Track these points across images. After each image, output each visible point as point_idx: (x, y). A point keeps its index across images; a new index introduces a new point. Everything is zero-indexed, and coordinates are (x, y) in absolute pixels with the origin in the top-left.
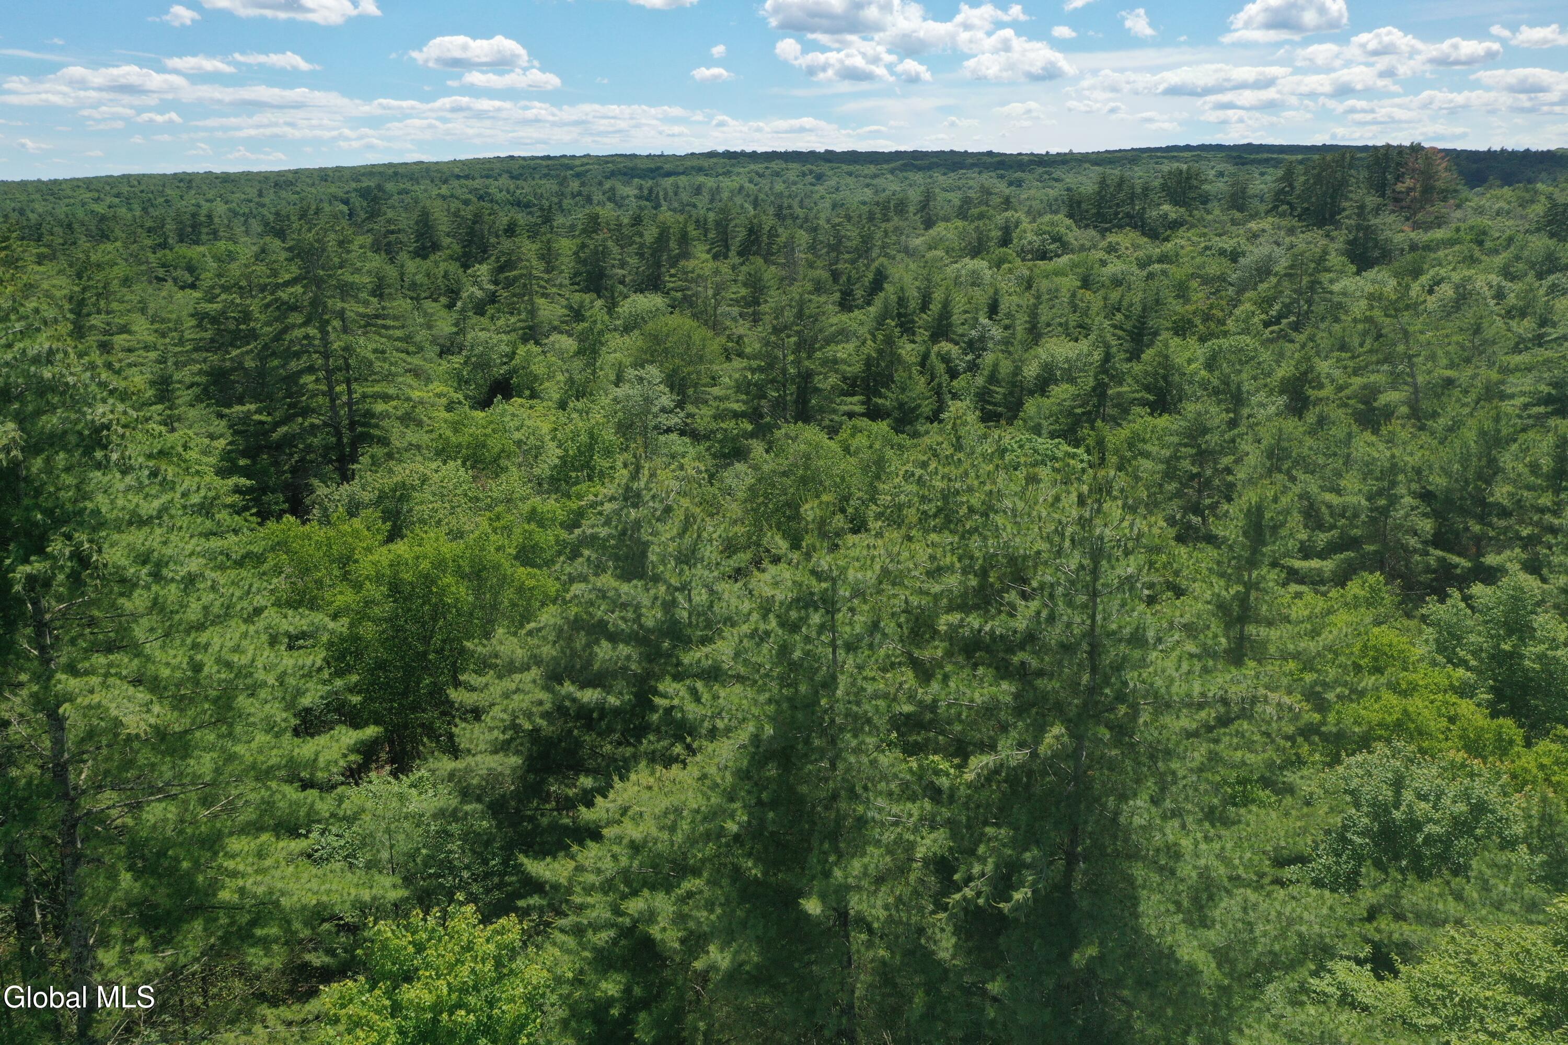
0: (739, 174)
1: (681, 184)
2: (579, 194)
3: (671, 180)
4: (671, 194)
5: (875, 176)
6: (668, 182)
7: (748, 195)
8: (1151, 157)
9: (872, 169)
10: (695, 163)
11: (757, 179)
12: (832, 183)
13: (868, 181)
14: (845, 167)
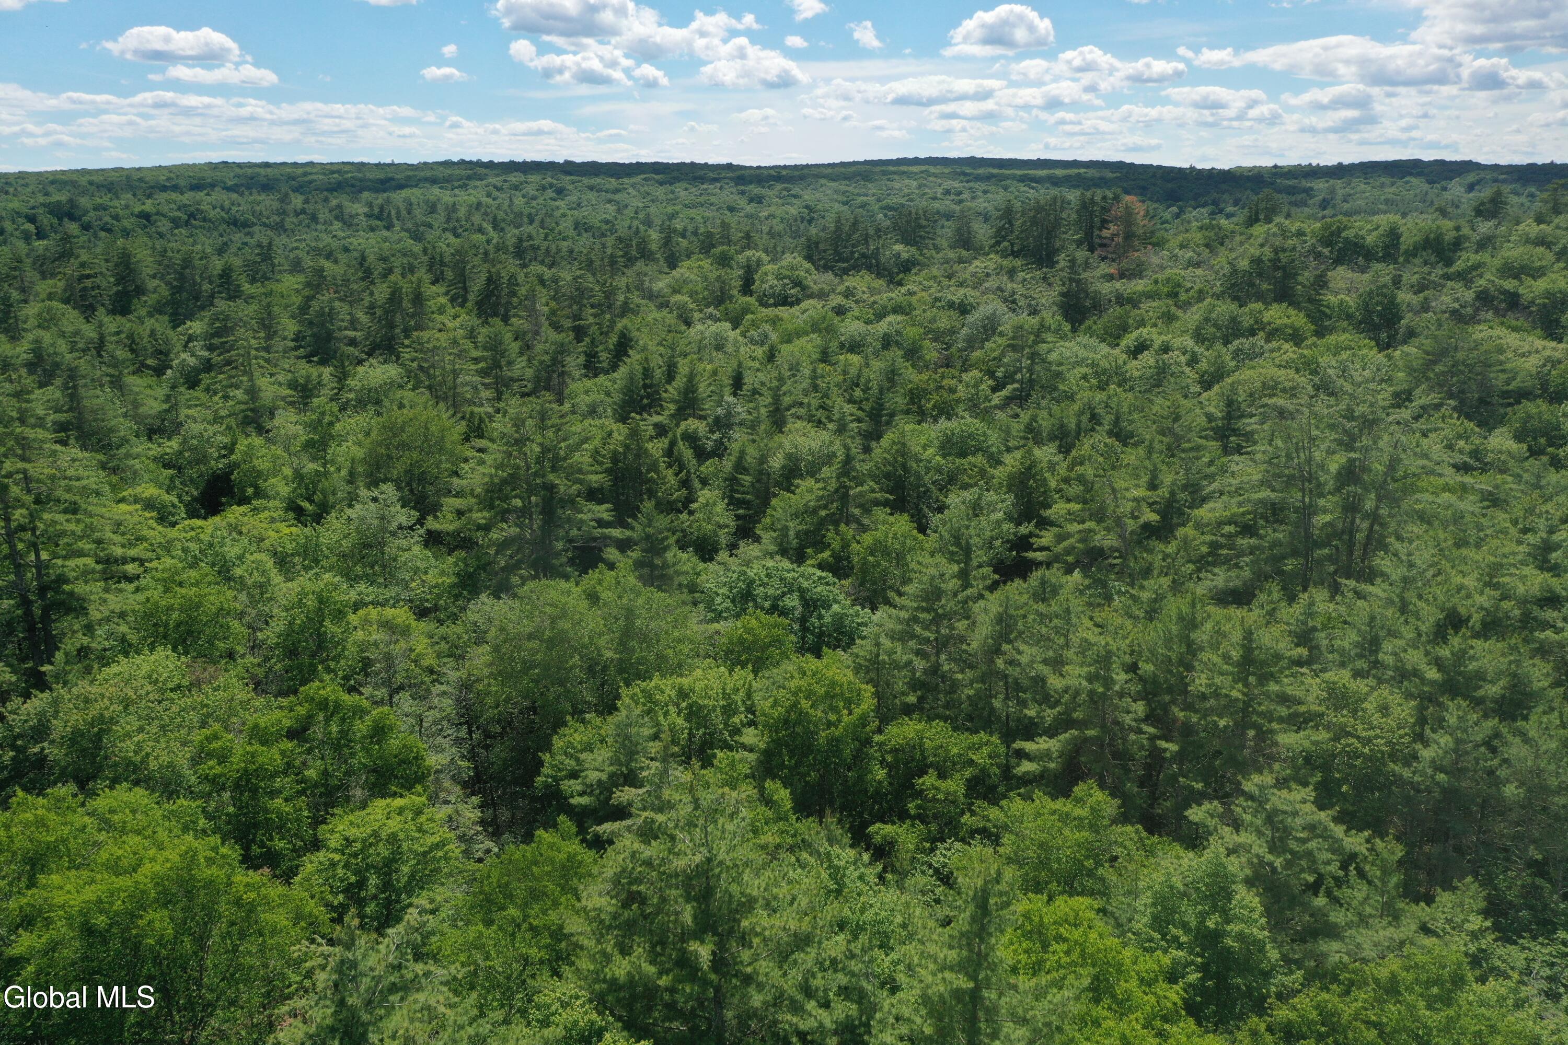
0: (475, 187)
1: (414, 200)
2: (303, 211)
3: (405, 193)
4: (404, 213)
5: (617, 191)
6: (398, 197)
7: (486, 214)
8: (884, 173)
9: (613, 183)
10: (429, 174)
11: (495, 193)
12: (573, 198)
13: (610, 196)
14: (586, 181)
